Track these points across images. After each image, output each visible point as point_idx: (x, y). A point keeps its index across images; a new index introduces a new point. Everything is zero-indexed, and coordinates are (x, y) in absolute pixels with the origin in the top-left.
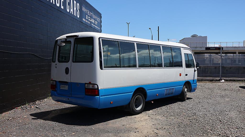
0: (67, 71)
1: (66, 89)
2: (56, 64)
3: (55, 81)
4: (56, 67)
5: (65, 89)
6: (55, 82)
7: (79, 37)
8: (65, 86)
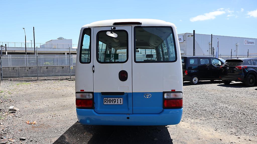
0: (123, 76)
1: (119, 103)
2: (93, 66)
3: (93, 93)
4: (94, 71)
5: (116, 103)
6: (91, 95)
7: (142, 25)
8: (116, 99)
